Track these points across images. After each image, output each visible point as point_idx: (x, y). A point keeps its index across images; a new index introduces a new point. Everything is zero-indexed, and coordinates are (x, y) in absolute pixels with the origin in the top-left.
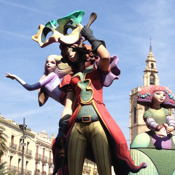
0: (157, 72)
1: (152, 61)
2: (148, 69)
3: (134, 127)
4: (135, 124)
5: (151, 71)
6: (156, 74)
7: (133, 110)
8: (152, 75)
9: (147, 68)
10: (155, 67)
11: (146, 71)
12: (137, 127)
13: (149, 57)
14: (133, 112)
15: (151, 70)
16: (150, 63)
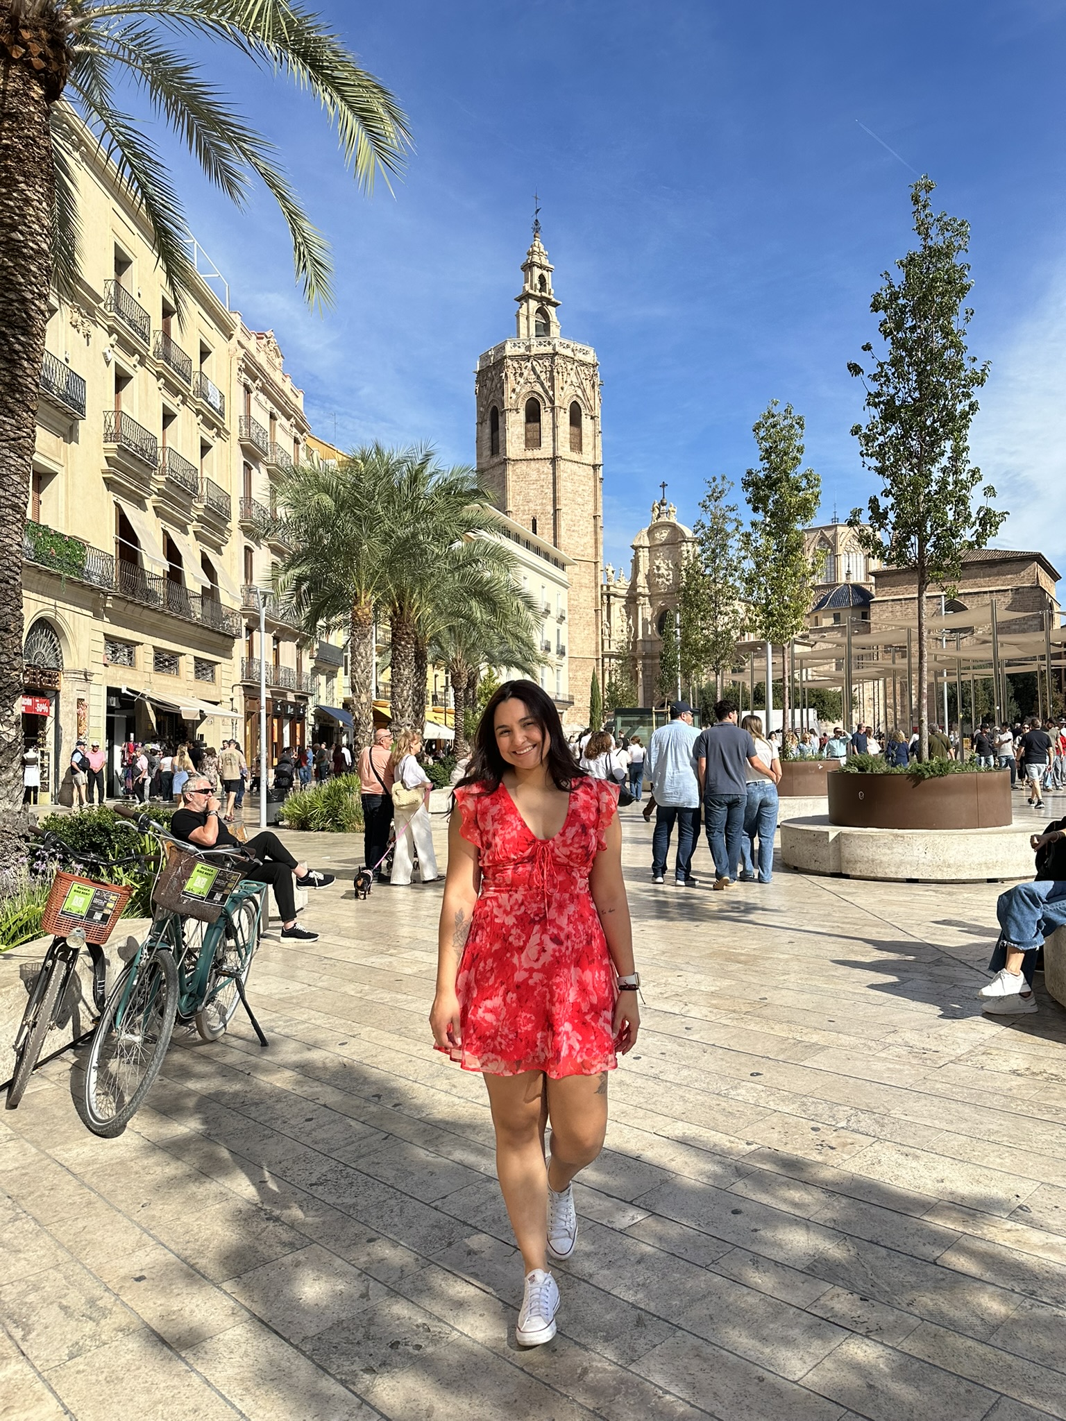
0: (555, 305)
1: (541, 267)
2: (531, 292)
3: (493, 467)
4: (496, 460)
5: (540, 299)
6: (551, 310)
7: (488, 416)
8: (541, 311)
9: (527, 287)
10: (549, 286)
11: (526, 297)
12: (502, 467)
13: (532, 253)
14: (488, 422)
15: (538, 293)
16: (537, 272)
